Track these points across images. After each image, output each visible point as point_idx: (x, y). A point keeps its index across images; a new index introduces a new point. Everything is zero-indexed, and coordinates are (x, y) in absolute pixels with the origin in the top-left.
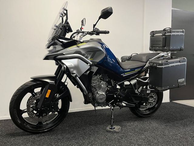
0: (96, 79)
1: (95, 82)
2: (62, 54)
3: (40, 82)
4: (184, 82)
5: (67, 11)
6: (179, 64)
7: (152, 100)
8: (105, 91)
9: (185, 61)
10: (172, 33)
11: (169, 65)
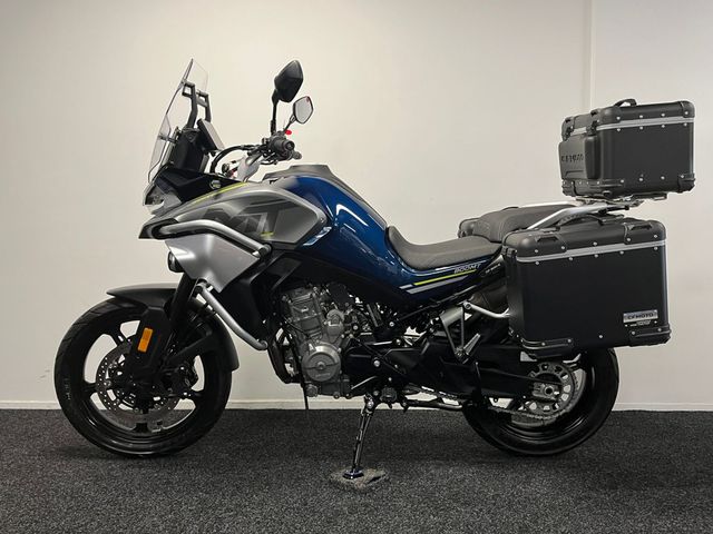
0: (306, 302)
1: (303, 311)
2: (172, 221)
3: (131, 306)
4: (658, 325)
5: (192, 87)
6: (620, 248)
7: (549, 391)
8: (339, 342)
9: (656, 236)
10: (618, 122)
11: (564, 251)
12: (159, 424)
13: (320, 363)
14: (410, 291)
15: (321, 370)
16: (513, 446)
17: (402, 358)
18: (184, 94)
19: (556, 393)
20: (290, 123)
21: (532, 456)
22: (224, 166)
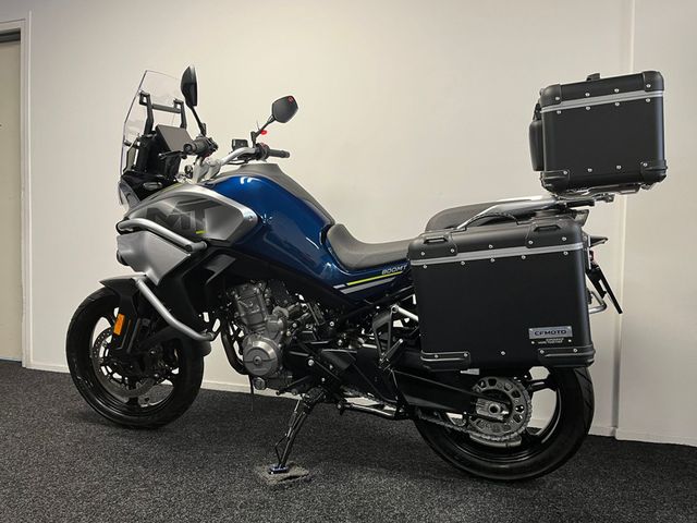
0: (250, 297)
4: (572, 344)
5: (148, 96)
6: (522, 251)
7: (494, 410)
8: (279, 338)
9: (564, 239)
10: (558, 102)
11: (454, 254)
12: (147, 400)
13: (258, 358)
14: (345, 292)
15: (259, 364)
16: (464, 465)
17: (335, 359)
18: (141, 103)
19: (505, 412)
20: (269, 123)
21: (486, 479)
22: (186, 168)
